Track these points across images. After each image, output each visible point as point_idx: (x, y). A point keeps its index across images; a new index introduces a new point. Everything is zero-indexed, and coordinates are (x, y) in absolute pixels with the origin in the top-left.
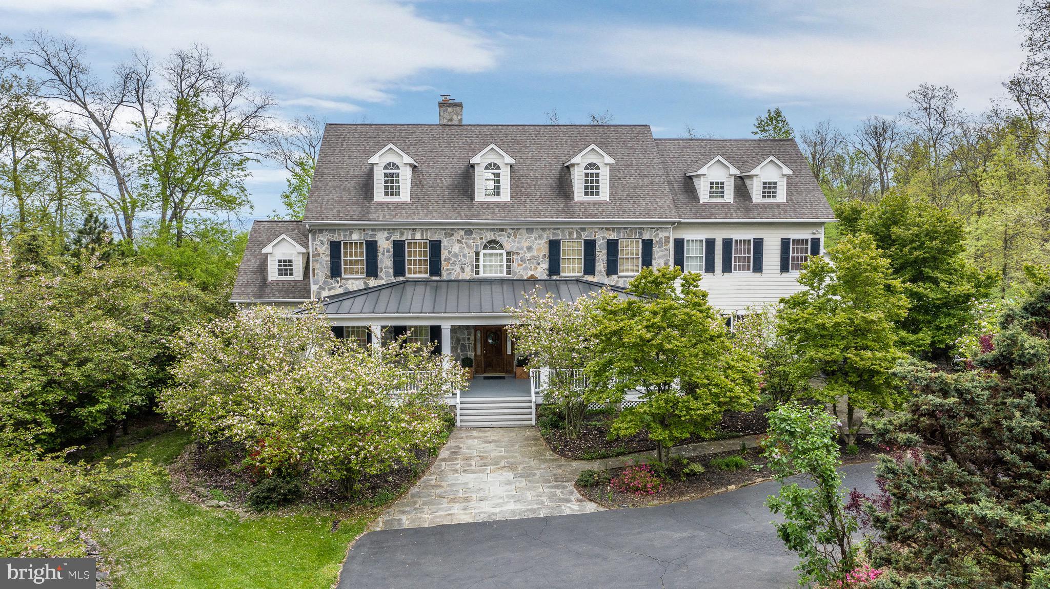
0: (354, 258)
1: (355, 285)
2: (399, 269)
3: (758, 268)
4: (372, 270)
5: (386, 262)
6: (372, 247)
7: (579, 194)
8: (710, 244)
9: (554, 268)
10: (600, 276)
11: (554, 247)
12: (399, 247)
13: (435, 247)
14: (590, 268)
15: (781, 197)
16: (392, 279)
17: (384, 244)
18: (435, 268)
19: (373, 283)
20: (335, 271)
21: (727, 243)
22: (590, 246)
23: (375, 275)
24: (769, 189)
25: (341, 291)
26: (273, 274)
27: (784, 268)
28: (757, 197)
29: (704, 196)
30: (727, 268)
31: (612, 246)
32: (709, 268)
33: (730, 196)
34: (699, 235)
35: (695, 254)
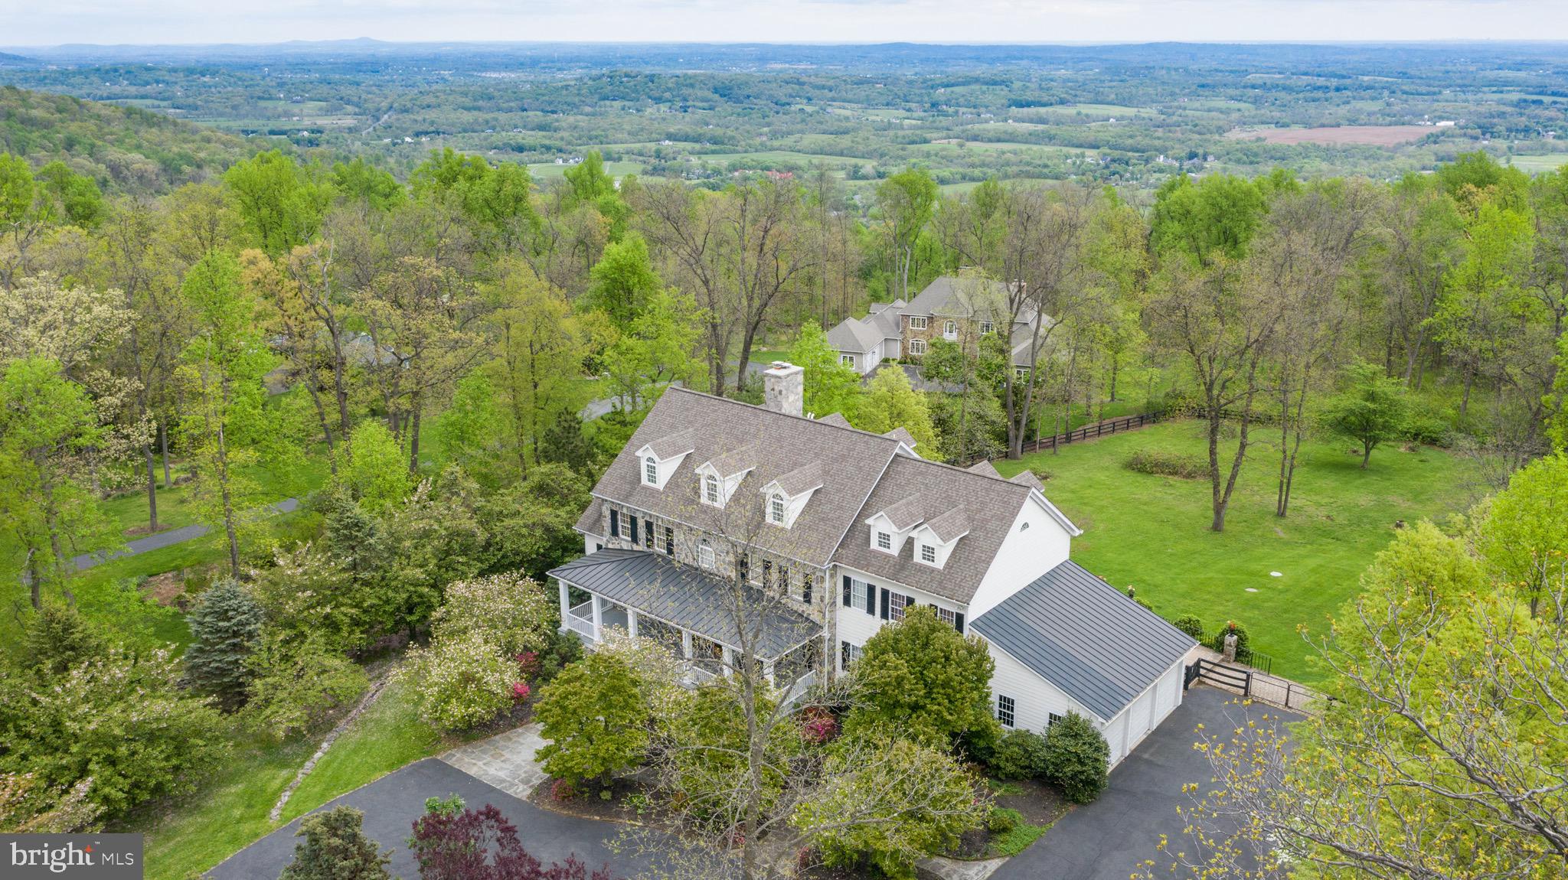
0: (623, 525)
1: (625, 546)
2: (650, 542)
4: (635, 539)
5: (642, 533)
6: (634, 521)
7: (769, 518)
8: (872, 589)
9: (744, 575)
10: (774, 593)
11: (745, 559)
12: (649, 526)
13: (669, 531)
14: (767, 583)
15: (940, 564)
16: (645, 549)
17: (641, 523)
18: (670, 549)
19: (635, 547)
20: (615, 532)
21: (885, 593)
22: (768, 566)
23: (637, 543)
24: (930, 553)
25: (618, 547)
28: (918, 557)
29: (874, 544)
30: (884, 614)
31: (785, 572)
32: (871, 610)
33: (895, 549)
34: (861, 579)
35: (860, 594)
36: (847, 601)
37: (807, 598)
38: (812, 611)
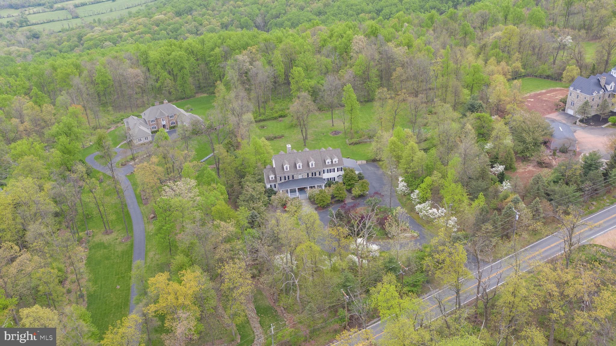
0: (283, 178)
1: (283, 181)
2: (289, 179)
3: (334, 172)
4: (285, 179)
5: (287, 178)
6: (285, 177)
7: (311, 167)
8: (328, 170)
9: (308, 176)
10: (314, 176)
11: (308, 174)
12: (288, 176)
13: (293, 176)
14: (312, 176)
15: (337, 162)
18: (293, 178)
20: (281, 180)
21: (330, 169)
22: (312, 173)
24: (335, 162)
26: (271, 179)
27: (338, 171)
28: (334, 163)
29: (327, 164)
30: (330, 172)
31: (315, 173)
32: (328, 172)
33: (330, 163)
34: (326, 169)
35: (326, 171)
36: (324, 173)
37: (320, 175)
38: (321, 176)
